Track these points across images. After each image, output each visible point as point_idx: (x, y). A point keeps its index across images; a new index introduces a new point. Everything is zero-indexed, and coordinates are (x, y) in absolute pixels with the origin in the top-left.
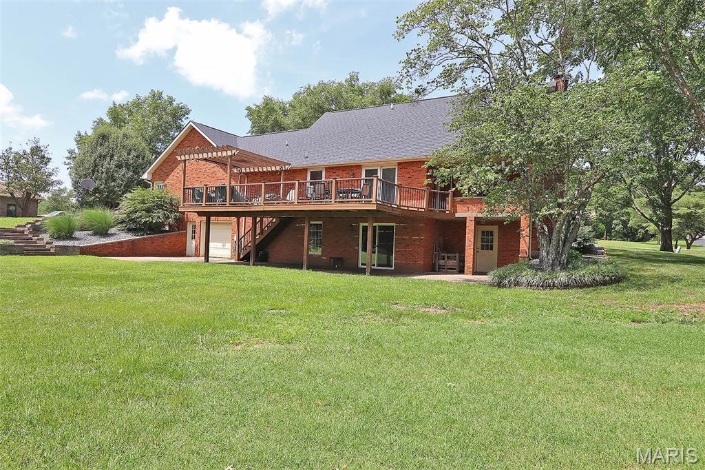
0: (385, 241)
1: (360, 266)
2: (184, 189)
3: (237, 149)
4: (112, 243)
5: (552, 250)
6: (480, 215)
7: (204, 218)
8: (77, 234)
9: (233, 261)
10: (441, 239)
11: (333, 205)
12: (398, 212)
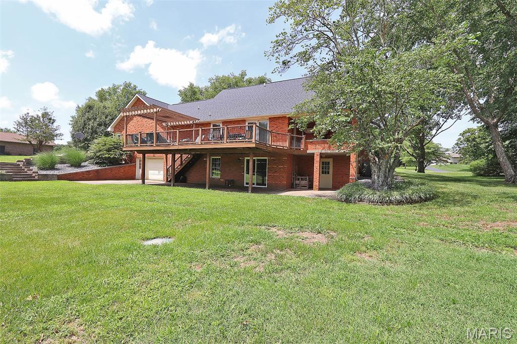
0: (261, 169)
1: (245, 185)
2: (126, 135)
3: (160, 107)
4: (82, 172)
5: (382, 174)
6: (323, 151)
7: (141, 155)
8: (58, 166)
9: (164, 183)
10: (297, 167)
11: (226, 144)
12: (269, 149)
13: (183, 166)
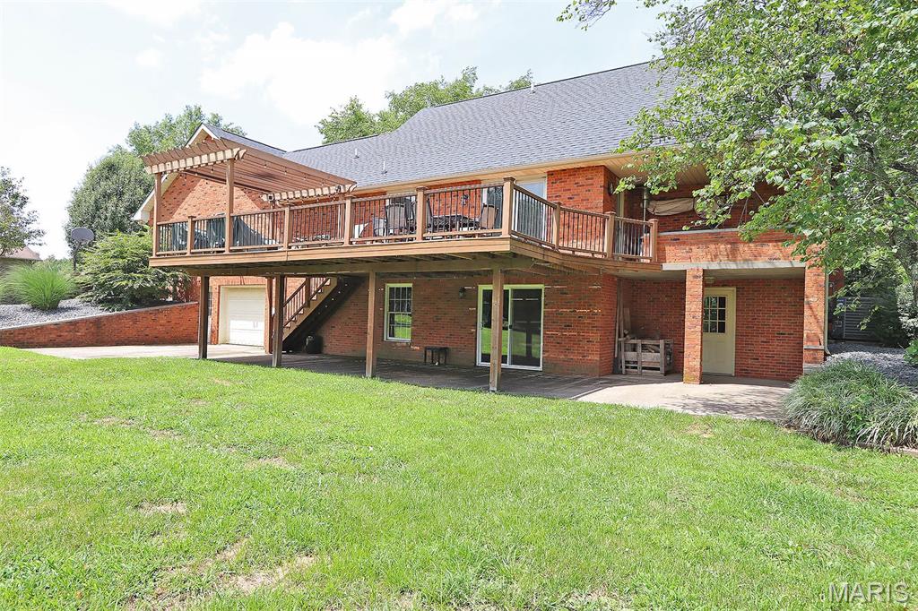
1: (479, 362)
2: (158, 226)
6: (714, 266)
10: (628, 312)
12: (553, 259)
13: (311, 310)
